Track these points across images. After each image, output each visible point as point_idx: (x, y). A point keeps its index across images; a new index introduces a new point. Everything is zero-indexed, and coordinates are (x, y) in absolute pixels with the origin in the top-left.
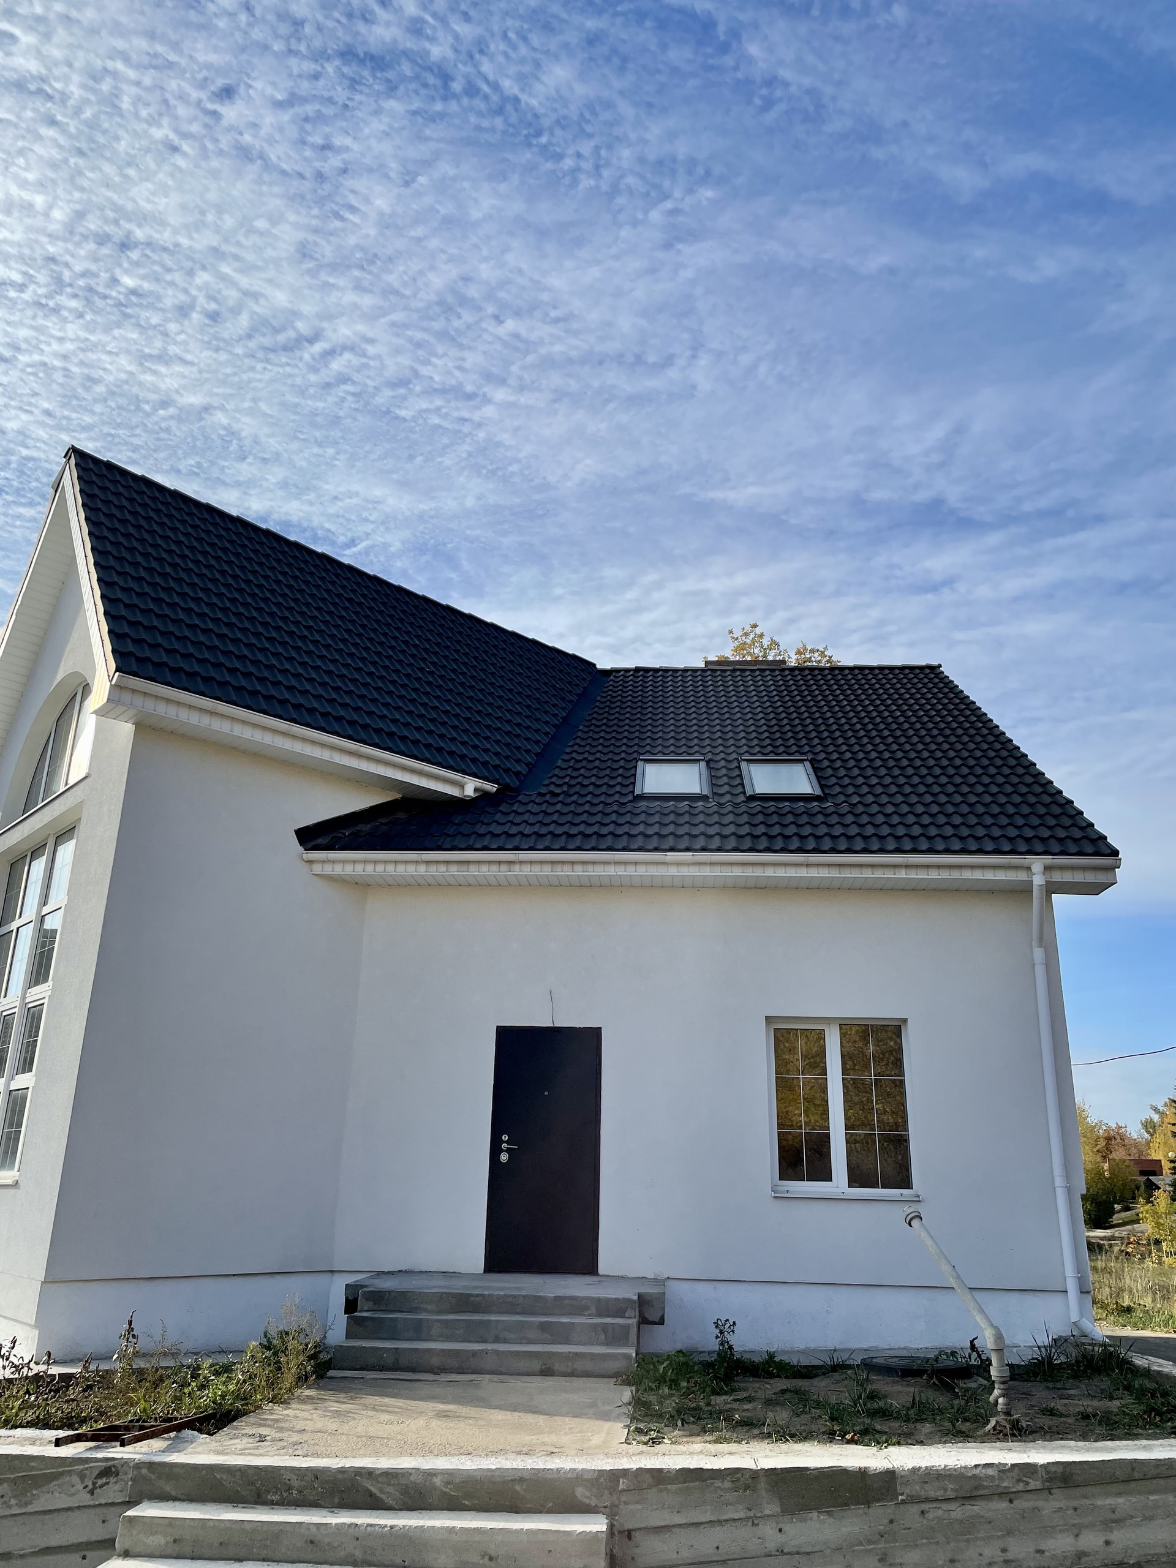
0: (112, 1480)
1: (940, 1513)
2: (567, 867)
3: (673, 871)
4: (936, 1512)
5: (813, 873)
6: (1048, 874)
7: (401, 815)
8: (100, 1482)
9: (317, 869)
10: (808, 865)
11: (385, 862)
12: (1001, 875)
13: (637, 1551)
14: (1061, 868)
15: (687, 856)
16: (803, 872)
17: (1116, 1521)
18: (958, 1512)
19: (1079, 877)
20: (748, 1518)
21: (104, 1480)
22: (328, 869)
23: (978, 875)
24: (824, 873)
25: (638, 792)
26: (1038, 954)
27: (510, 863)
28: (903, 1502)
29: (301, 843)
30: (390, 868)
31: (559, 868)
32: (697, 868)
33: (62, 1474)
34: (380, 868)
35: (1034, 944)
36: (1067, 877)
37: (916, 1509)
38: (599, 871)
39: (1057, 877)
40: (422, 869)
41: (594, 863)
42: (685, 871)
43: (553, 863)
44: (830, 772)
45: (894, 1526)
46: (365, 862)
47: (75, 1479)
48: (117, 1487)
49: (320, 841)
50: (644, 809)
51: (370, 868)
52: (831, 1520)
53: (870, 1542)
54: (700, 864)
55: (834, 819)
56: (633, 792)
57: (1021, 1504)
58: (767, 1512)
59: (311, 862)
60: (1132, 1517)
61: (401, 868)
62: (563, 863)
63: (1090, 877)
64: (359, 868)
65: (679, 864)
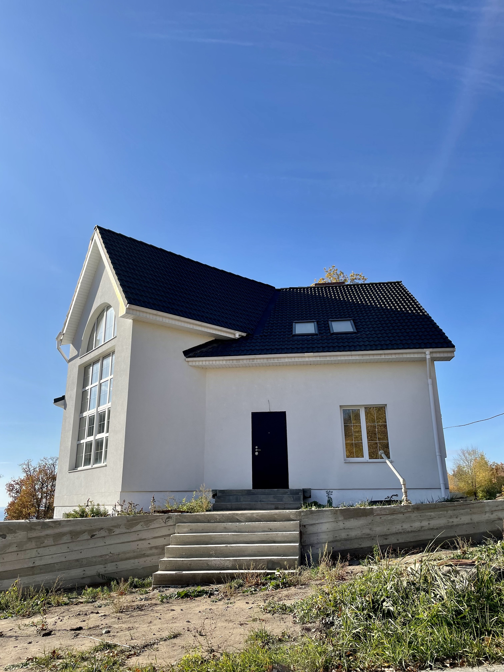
0: (170, 520)
1: (385, 518)
2: (272, 360)
3: (307, 359)
4: (384, 518)
5: (354, 358)
6: (431, 354)
7: (215, 345)
8: (167, 520)
9: (190, 364)
10: (351, 355)
11: (212, 361)
12: (416, 356)
13: (307, 530)
14: (436, 352)
15: (311, 354)
16: (350, 358)
17: (432, 518)
18: (390, 517)
19: (442, 355)
20: (335, 521)
21: (168, 520)
22: (194, 364)
23: (408, 356)
24: (357, 358)
25: (294, 333)
26: (430, 381)
27: (253, 359)
28: (376, 515)
29: (185, 356)
30: (214, 362)
31: (269, 360)
32: (315, 358)
33: (157, 519)
34: (211, 363)
35: (428, 378)
36: (438, 355)
37: (378, 517)
38: (283, 360)
39: (435, 355)
40: (224, 362)
41: (281, 358)
42: (311, 359)
43: (267, 358)
44: (360, 323)
45: (373, 521)
46: (206, 361)
47: (161, 520)
48: (172, 521)
49: (190, 355)
50: (296, 339)
51: (207, 363)
52: (357, 520)
53: (367, 525)
54: (316, 356)
55: (361, 340)
56: (292, 334)
57: (407, 515)
58: (340, 519)
59: (188, 361)
60: (435, 517)
61: (218, 362)
62: (270, 358)
63: (446, 355)
64: (204, 363)
65: (309, 357)
